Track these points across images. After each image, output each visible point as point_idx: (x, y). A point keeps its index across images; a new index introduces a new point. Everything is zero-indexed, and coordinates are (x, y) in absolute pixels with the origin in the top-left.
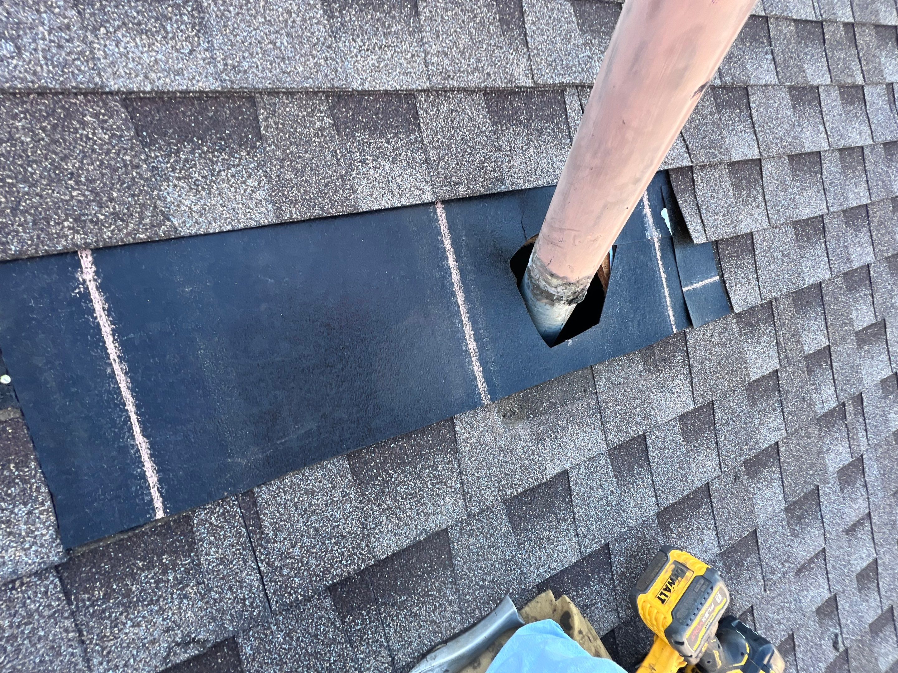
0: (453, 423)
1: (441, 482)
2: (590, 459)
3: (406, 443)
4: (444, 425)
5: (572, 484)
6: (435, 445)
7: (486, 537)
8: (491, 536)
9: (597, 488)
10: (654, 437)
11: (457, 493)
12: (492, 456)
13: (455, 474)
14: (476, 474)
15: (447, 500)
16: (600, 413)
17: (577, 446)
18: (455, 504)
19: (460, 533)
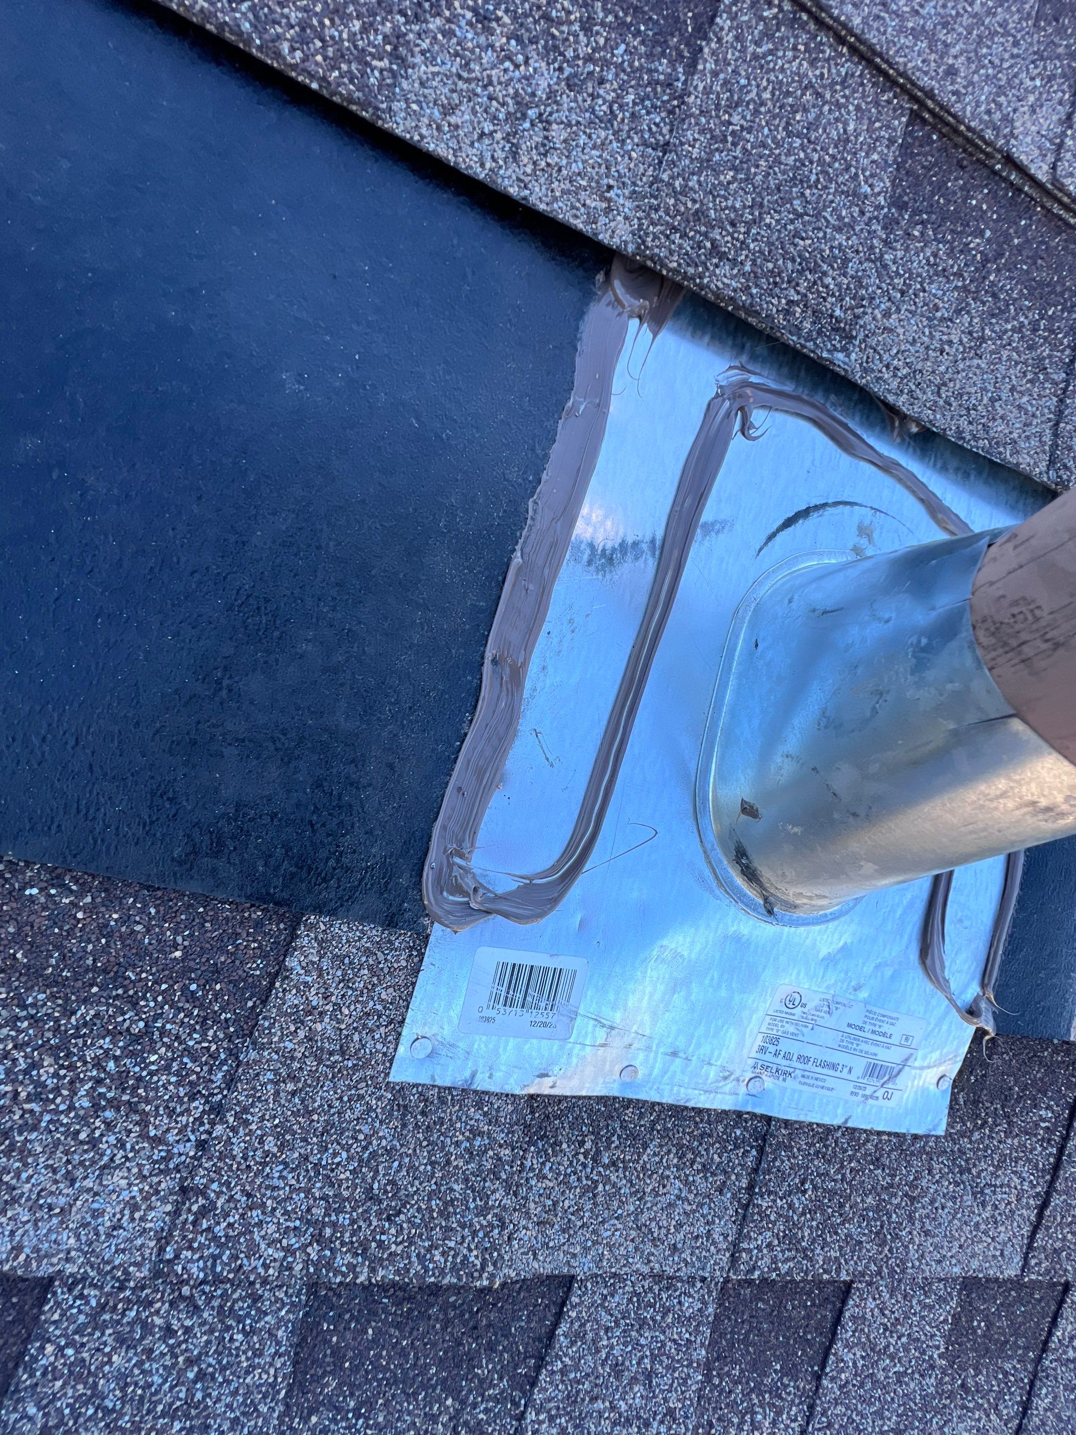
0: (294, 936)
1: (132, 1108)
2: (658, 1278)
3: (84, 909)
4: (258, 924)
5: (563, 1328)
6: (186, 971)
7: (182, 1372)
8: (201, 1376)
9: (634, 1380)
10: (871, 1304)
11: (165, 1172)
12: (359, 1108)
13: (198, 1105)
14: (270, 1144)
15: (118, 1179)
16: (761, 1151)
17: (644, 1218)
18: (135, 1207)
19: (94, 1316)
